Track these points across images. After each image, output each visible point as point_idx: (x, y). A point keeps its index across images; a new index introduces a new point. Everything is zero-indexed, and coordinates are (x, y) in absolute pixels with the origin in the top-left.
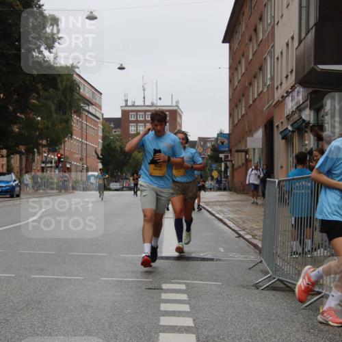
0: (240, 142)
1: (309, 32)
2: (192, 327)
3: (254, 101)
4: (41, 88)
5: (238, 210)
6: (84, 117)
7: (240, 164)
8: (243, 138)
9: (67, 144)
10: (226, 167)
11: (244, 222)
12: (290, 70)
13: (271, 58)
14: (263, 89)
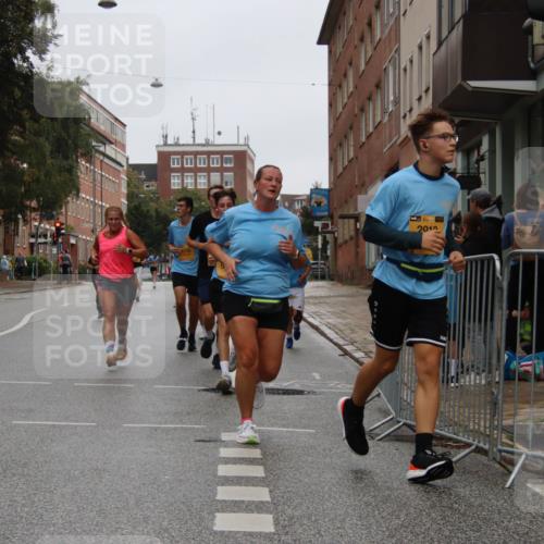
0: (346, 202)
1: (453, 29)
2: (267, 502)
3: (369, 136)
4: (28, 116)
5: (344, 312)
6: (98, 163)
7: (347, 237)
8: (351, 197)
9: (70, 205)
10: (325, 243)
11: (353, 331)
12: (424, 89)
13: (395, 69)
14: (382, 118)
